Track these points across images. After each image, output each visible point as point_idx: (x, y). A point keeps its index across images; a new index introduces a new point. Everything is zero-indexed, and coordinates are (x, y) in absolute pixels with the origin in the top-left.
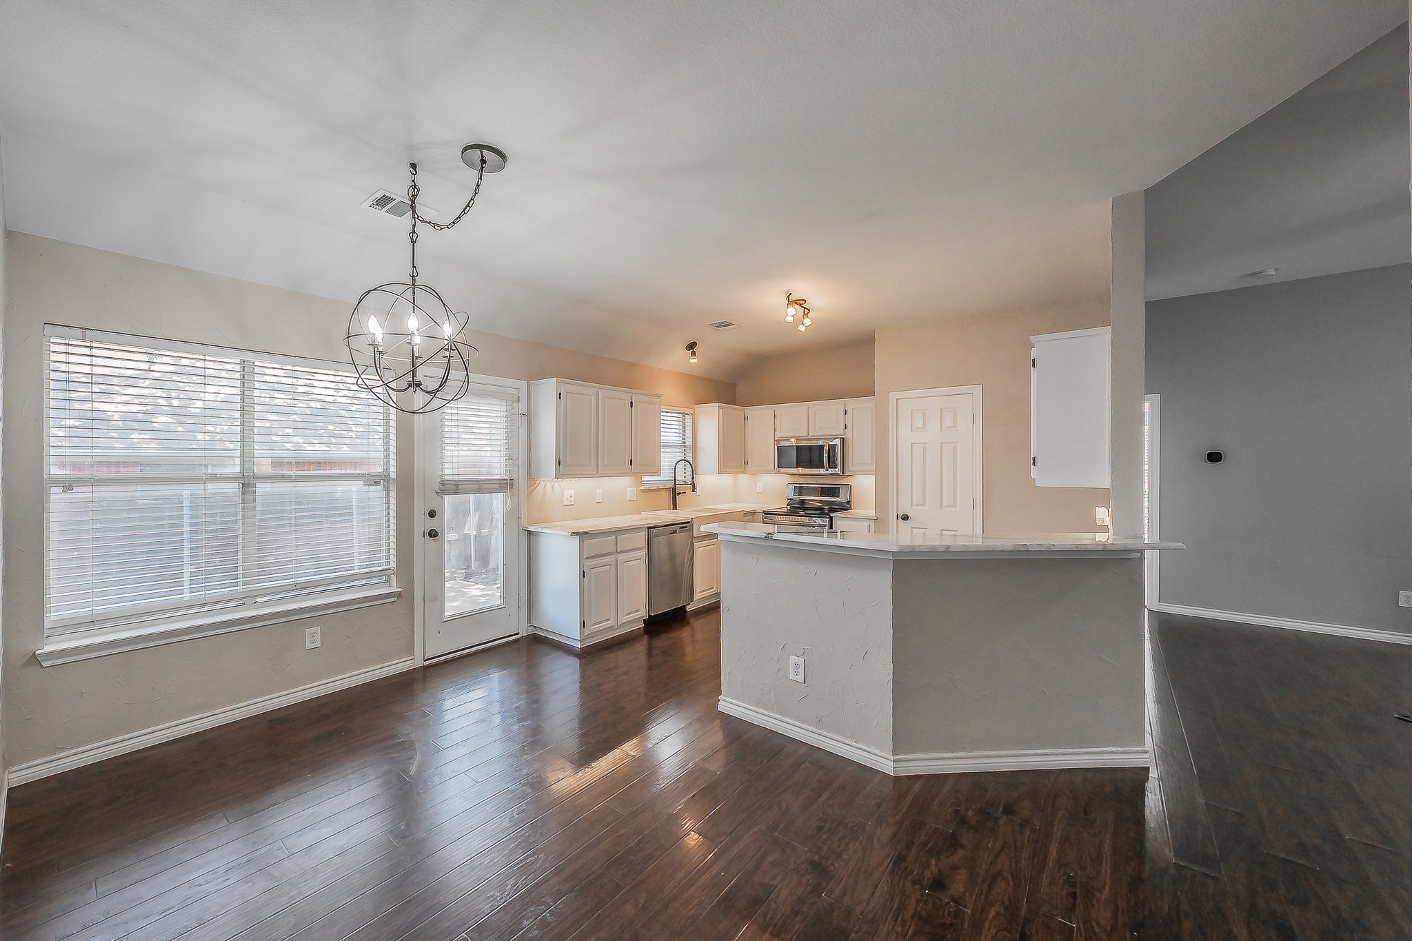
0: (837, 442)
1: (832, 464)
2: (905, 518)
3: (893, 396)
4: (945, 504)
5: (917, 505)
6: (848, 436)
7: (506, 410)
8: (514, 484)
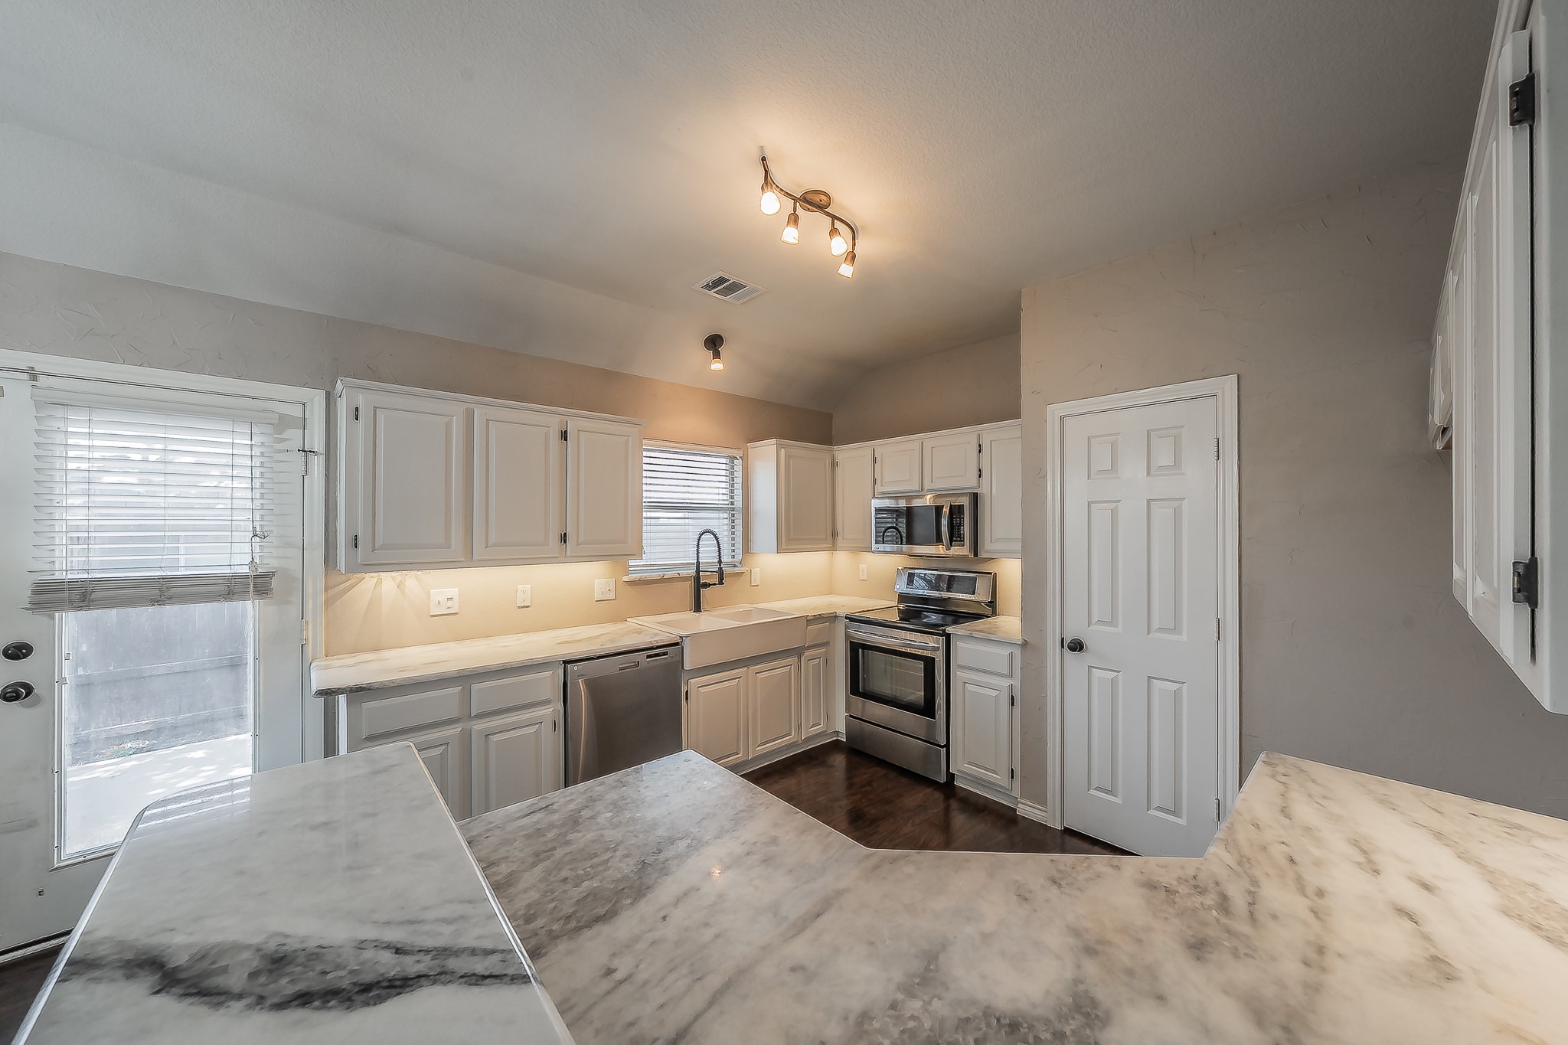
0: (965, 501)
1: (955, 536)
2: (1077, 646)
3: (1055, 411)
4: (1155, 625)
5: (1100, 622)
6: (984, 490)
7: (263, 444)
8: (274, 583)
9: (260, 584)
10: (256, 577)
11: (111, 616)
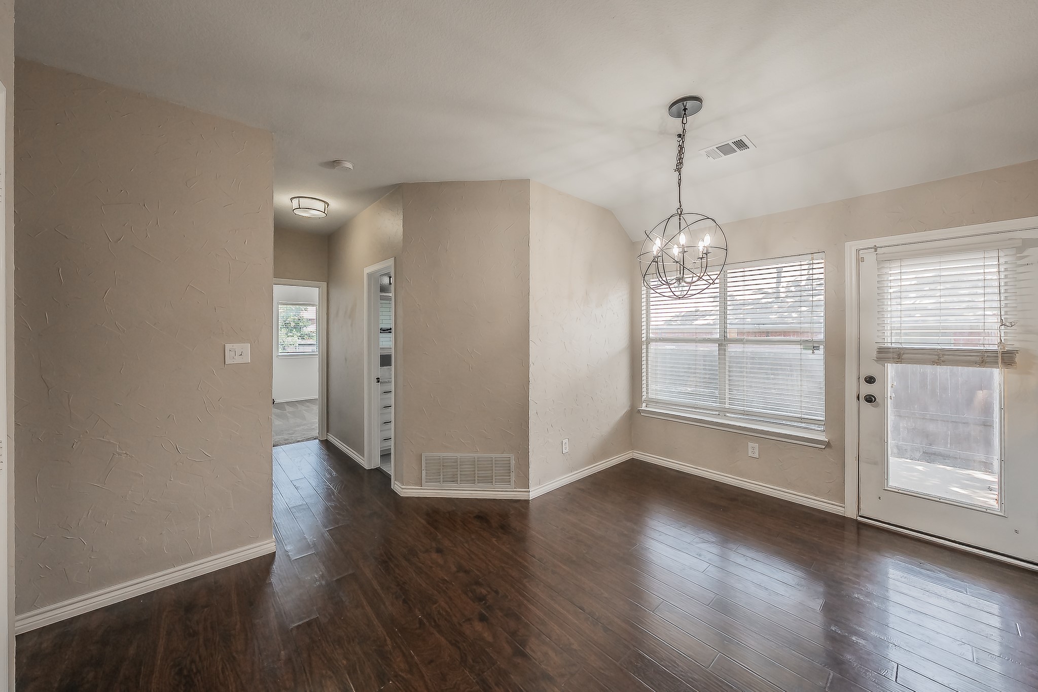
7: (1006, 263)
8: (1018, 358)
9: (1007, 358)
10: (1003, 353)
11: (909, 367)
